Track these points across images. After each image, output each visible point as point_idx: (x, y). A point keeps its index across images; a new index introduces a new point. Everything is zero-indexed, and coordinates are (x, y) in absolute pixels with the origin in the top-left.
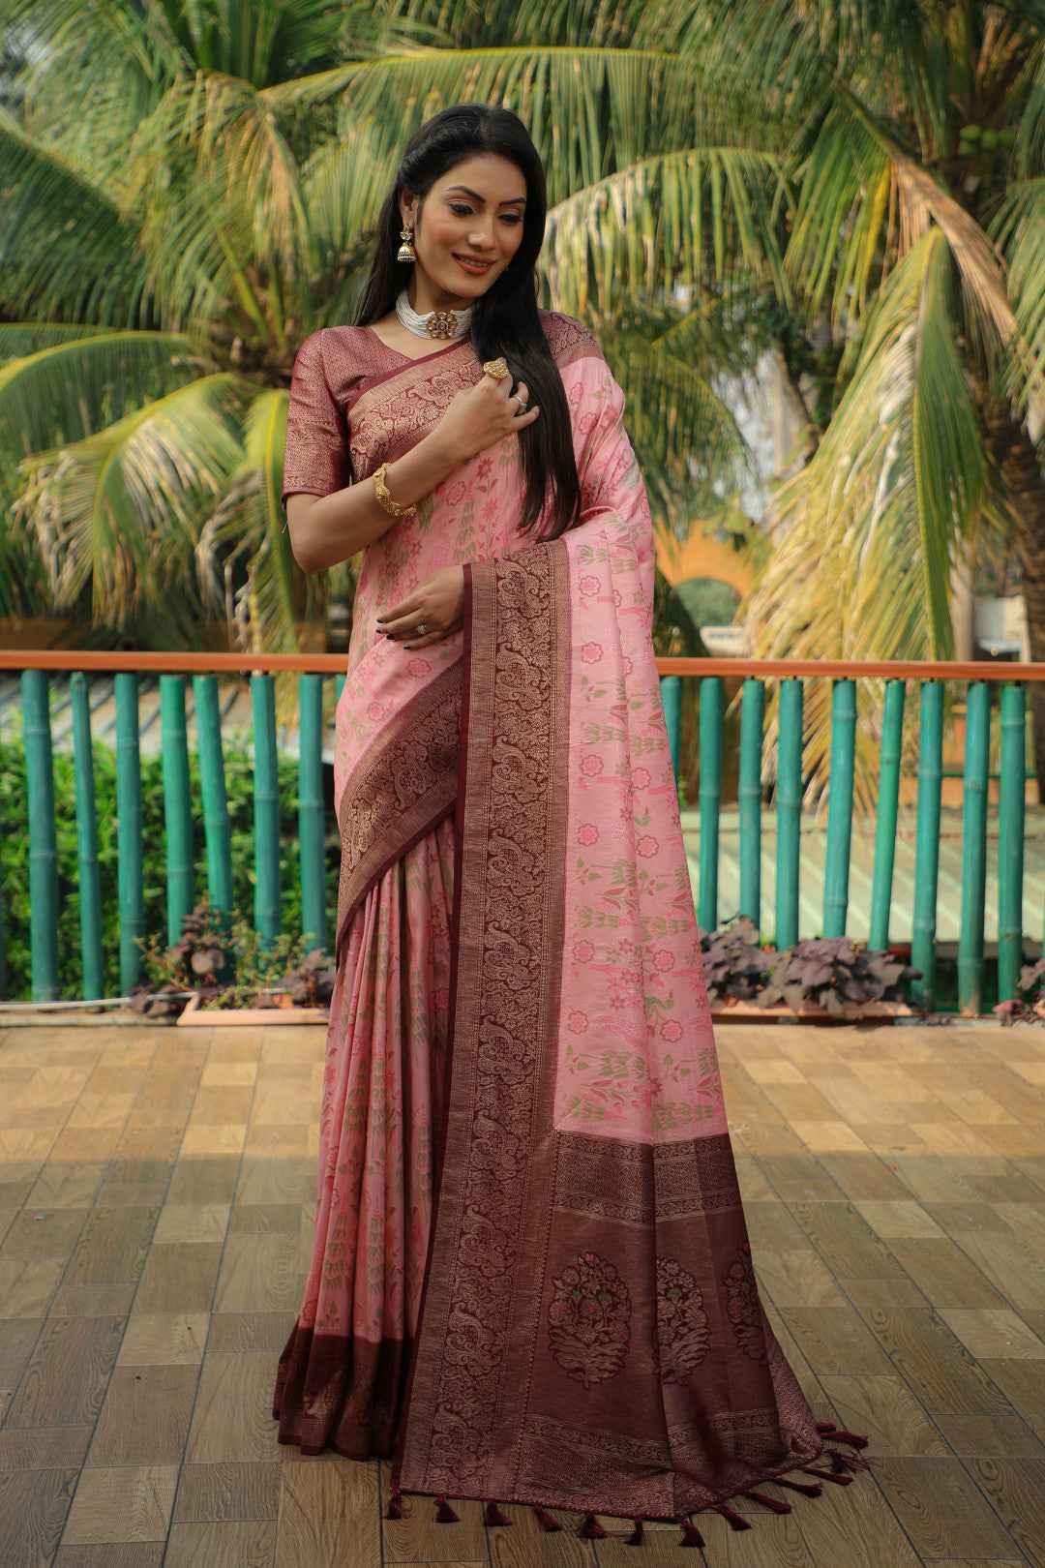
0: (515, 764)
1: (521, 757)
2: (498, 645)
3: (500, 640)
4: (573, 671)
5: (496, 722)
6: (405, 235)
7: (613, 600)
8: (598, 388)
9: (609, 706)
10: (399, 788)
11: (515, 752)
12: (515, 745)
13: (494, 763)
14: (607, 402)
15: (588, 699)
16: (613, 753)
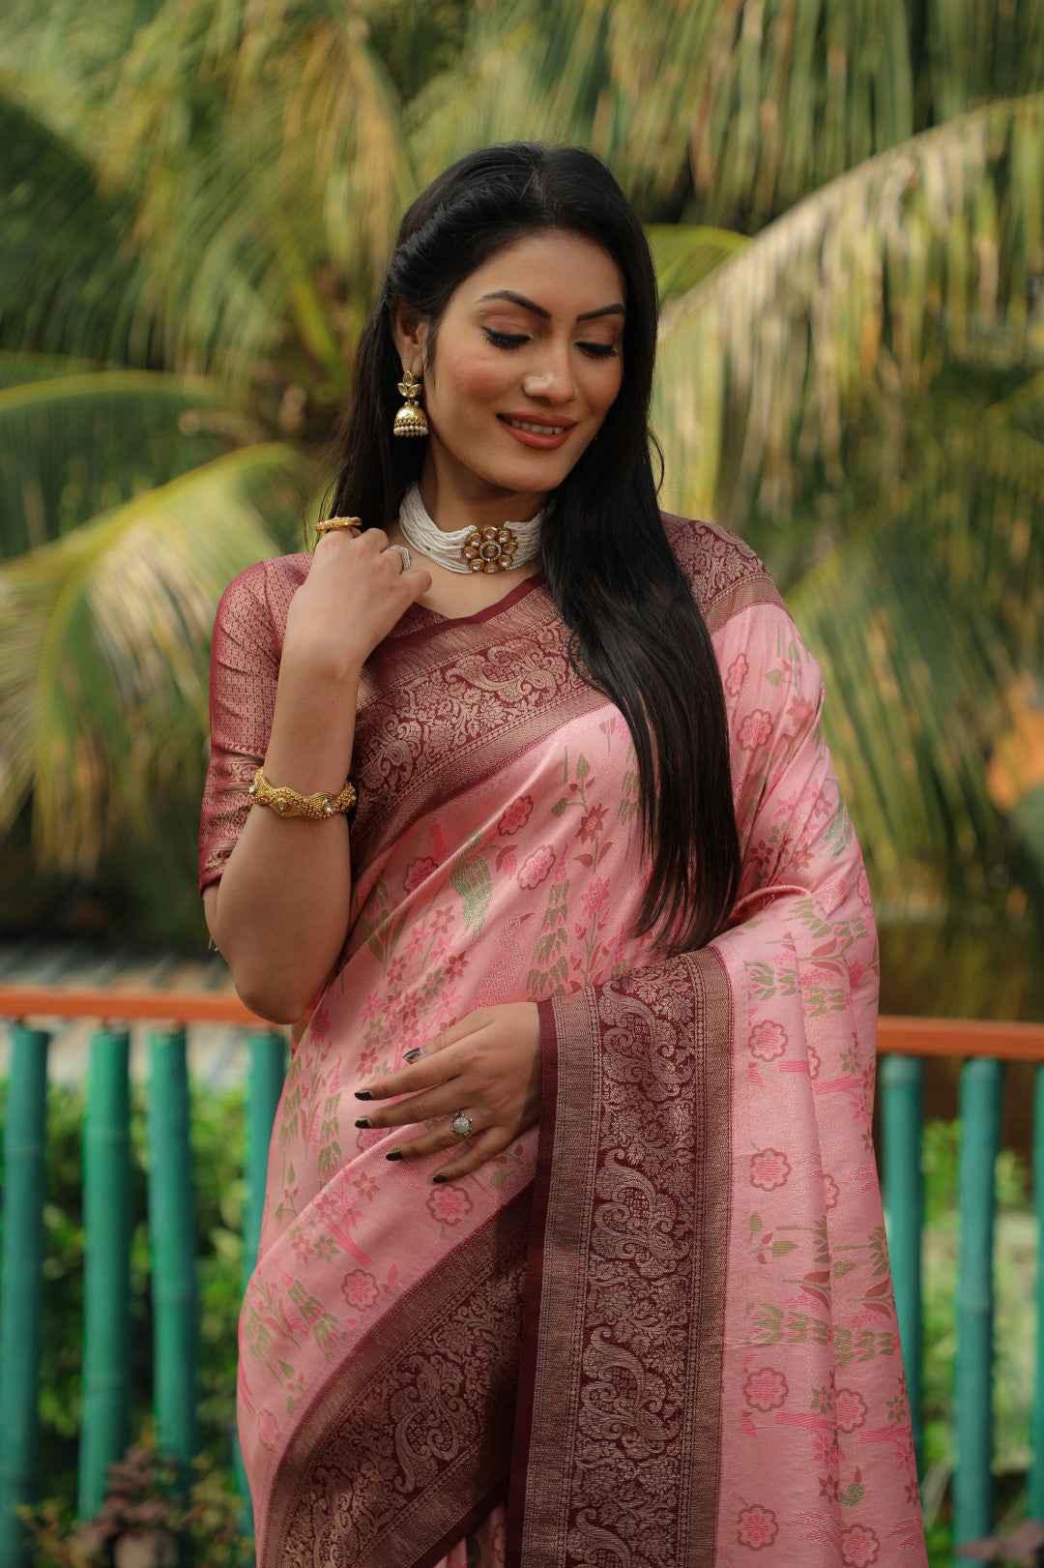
0: (623, 1382)
1: (636, 1370)
2: (602, 1154)
3: (606, 1144)
4: (735, 1204)
5: (592, 1299)
6: (407, 388)
7: (804, 1067)
8: (776, 664)
9: (800, 1275)
10: (405, 1451)
11: (625, 1358)
12: (626, 1346)
13: (585, 1380)
14: (793, 692)
15: (761, 1259)
16: (804, 1364)
